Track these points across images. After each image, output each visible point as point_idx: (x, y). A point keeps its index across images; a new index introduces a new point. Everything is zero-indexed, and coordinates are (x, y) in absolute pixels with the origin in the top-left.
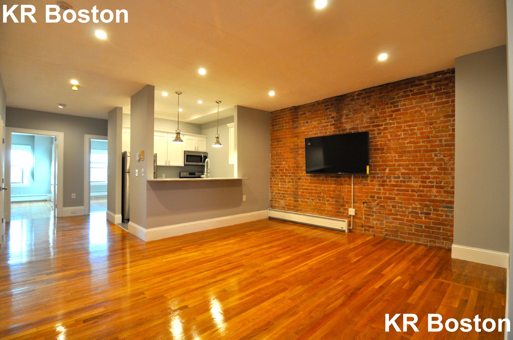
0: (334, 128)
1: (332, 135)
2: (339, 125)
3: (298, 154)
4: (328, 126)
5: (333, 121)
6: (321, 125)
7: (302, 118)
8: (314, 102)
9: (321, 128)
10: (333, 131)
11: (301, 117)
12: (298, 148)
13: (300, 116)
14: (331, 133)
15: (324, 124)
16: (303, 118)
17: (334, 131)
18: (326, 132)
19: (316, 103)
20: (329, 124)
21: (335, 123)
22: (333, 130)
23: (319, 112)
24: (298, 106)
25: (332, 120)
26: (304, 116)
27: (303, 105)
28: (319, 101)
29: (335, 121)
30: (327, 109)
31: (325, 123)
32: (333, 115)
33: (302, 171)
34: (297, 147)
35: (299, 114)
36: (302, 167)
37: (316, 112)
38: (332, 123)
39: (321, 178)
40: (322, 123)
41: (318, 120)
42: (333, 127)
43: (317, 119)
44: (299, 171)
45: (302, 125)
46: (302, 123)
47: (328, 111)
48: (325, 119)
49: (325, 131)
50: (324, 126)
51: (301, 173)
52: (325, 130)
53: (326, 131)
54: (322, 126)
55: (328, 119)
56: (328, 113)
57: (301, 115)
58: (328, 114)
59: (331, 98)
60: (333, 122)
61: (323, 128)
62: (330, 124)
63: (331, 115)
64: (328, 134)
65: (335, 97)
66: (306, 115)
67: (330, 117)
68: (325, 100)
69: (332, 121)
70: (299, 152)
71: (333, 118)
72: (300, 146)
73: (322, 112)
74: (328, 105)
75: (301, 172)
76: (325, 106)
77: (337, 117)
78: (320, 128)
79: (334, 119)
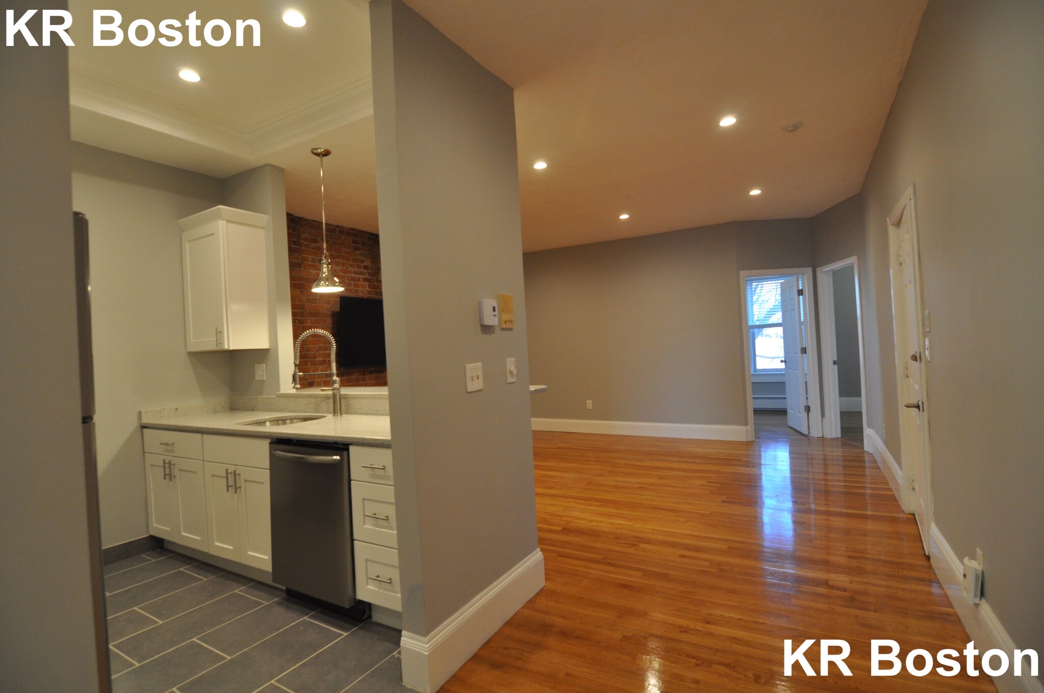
0: (370, 286)
1: (366, 297)
2: (376, 283)
3: (303, 326)
4: (359, 280)
5: (367, 274)
6: (348, 275)
7: (310, 249)
8: (333, 225)
9: (348, 280)
10: (368, 291)
11: (307, 246)
12: (302, 313)
13: (306, 243)
14: (364, 294)
15: (354, 275)
16: (313, 248)
17: (370, 293)
18: (357, 291)
19: (338, 229)
20: (361, 277)
21: (369, 277)
22: (368, 289)
23: (344, 249)
24: (300, 218)
25: (365, 271)
26: (314, 245)
27: (309, 220)
28: (343, 227)
29: (370, 274)
30: (356, 249)
31: (355, 273)
32: (366, 264)
33: (317, 365)
34: (300, 311)
35: (303, 236)
36: (315, 357)
37: (337, 247)
38: (365, 277)
39: (353, 377)
40: (349, 272)
41: (343, 264)
42: (367, 283)
43: (341, 260)
44: (309, 366)
45: (310, 263)
46: (310, 259)
47: (358, 252)
48: (353, 266)
49: (355, 289)
50: (353, 279)
51: (313, 371)
52: (355, 287)
53: (358, 289)
54: (350, 278)
55: (359, 267)
56: (358, 257)
57: (306, 239)
58: (358, 259)
59: (362, 232)
60: (367, 276)
61: (352, 282)
62: (363, 279)
63: (363, 262)
64: (360, 295)
65: (368, 232)
66: (318, 245)
67: (362, 264)
68: (352, 229)
69: (364, 274)
70: (307, 323)
71: (366, 267)
72: (308, 310)
73: (348, 250)
74: (357, 243)
75: (312, 368)
76: (354, 242)
77: (372, 269)
78: (346, 281)
79: (369, 271)
